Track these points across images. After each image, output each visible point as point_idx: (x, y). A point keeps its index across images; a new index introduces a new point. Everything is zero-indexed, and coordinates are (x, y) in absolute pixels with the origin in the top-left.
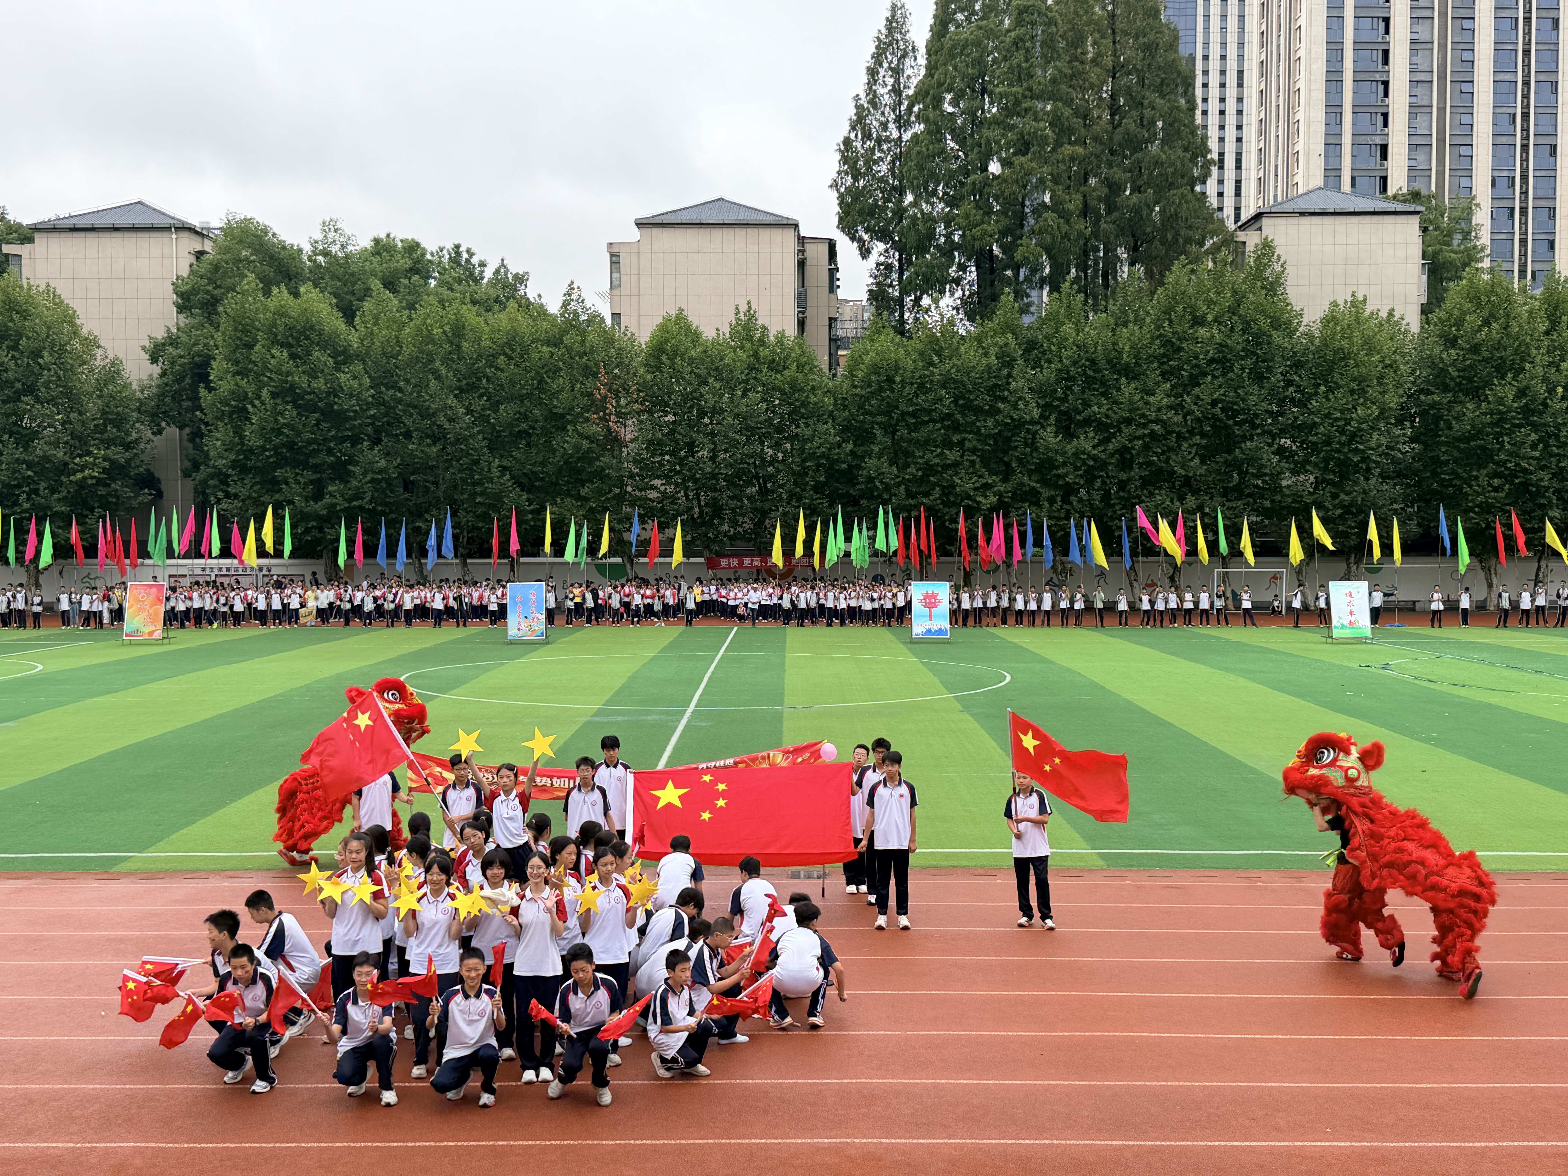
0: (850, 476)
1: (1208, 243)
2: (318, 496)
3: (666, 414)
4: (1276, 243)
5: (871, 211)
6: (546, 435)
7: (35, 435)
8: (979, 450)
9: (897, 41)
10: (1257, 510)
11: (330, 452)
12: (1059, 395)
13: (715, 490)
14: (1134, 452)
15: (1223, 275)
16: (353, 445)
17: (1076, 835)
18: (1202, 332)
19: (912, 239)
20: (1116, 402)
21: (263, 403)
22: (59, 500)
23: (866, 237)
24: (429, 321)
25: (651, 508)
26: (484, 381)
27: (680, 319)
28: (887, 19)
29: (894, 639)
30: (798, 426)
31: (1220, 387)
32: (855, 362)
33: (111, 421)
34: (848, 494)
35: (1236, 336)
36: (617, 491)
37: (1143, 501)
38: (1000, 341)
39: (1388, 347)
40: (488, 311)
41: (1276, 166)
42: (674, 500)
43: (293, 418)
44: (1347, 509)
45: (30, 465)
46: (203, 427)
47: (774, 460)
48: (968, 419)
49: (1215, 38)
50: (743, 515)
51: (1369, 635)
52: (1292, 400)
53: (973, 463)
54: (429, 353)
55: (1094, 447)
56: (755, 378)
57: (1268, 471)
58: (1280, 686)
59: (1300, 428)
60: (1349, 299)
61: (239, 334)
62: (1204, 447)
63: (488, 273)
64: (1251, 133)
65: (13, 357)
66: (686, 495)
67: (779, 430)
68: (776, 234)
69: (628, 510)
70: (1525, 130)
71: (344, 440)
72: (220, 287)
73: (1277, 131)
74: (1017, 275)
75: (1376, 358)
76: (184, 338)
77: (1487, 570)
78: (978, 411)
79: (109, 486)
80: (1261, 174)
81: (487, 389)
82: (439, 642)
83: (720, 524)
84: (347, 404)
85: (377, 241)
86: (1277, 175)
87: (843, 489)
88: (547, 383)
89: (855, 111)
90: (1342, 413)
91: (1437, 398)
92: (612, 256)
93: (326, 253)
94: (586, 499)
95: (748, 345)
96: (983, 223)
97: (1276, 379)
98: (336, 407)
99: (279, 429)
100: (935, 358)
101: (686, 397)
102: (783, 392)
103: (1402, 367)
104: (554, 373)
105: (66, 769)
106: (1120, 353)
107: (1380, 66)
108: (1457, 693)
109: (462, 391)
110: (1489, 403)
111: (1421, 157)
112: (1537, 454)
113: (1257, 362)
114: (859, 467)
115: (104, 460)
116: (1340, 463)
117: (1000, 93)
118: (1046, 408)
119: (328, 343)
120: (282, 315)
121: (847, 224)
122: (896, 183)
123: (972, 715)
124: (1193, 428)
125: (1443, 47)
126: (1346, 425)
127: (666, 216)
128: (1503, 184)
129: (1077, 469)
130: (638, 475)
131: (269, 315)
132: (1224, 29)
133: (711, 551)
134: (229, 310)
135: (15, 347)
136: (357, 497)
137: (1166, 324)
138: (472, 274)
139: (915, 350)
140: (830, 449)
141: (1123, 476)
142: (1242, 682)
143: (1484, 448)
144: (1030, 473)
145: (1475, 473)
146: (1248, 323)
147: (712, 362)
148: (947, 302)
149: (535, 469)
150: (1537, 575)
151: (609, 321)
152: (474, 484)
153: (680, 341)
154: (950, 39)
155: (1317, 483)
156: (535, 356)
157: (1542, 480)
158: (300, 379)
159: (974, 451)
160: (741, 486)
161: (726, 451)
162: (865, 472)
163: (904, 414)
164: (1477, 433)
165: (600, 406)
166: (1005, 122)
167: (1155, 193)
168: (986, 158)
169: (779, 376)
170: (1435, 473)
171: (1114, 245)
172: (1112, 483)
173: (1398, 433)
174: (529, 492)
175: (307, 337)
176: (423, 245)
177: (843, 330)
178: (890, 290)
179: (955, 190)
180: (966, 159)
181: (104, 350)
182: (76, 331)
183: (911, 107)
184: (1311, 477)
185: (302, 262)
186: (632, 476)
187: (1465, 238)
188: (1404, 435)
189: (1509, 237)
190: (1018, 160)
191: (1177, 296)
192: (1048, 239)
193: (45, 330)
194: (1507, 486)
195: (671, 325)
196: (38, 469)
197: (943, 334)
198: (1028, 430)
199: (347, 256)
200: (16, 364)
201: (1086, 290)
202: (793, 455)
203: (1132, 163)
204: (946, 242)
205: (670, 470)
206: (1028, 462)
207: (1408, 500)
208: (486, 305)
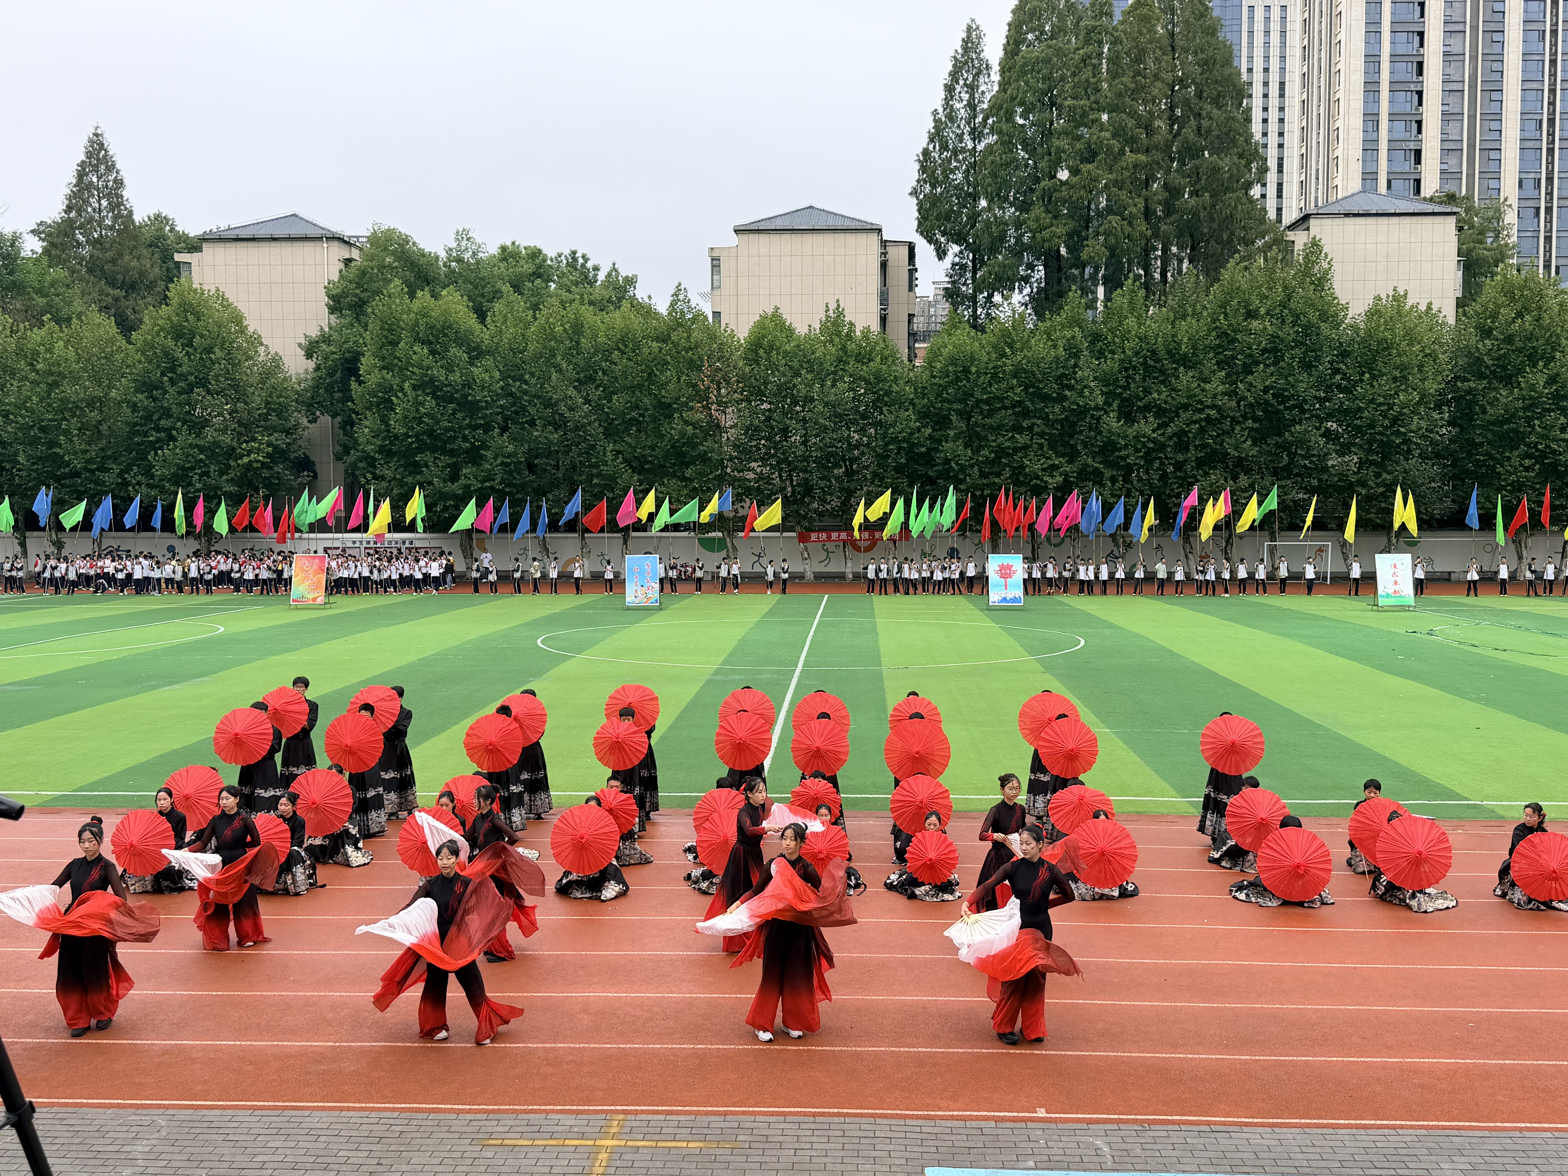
0: (928, 459)
1: (1259, 243)
2: (454, 477)
3: (762, 402)
4: (1323, 242)
5: (947, 216)
6: (655, 422)
7: (206, 423)
8: (1047, 434)
9: (972, 59)
10: (1305, 488)
11: (465, 439)
12: (1121, 383)
13: (806, 471)
14: (1191, 435)
15: (1274, 272)
16: (485, 432)
17: (1165, 785)
18: (1255, 324)
19: (986, 241)
20: (1174, 390)
21: (405, 395)
22: (228, 481)
23: (942, 240)
24: (552, 320)
25: (749, 488)
26: (600, 373)
27: (776, 317)
28: (963, 40)
29: (972, 607)
30: (881, 413)
31: (1272, 374)
32: (933, 355)
33: (274, 410)
34: (924, 475)
35: (1287, 328)
36: (717, 472)
37: (1198, 481)
38: (1068, 334)
39: (1428, 337)
40: (602, 310)
41: (1317, 170)
42: (768, 480)
43: (432, 409)
45: (201, 449)
46: (354, 416)
47: (858, 445)
48: (1038, 406)
49: (1258, 52)
50: (831, 494)
51: (1412, 603)
52: (1339, 386)
53: (1041, 446)
54: (552, 350)
55: (1154, 431)
56: (842, 369)
57: (1315, 452)
58: (1337, 651)
59: (1346, 412)
60: (1391, 293)
61: (385, 333)
62: (1256, 430)
63: (601, 276)
64: (1292, 139)
65: (187, 353)
66: (780, 476)
67: (864, 417)
68: (862, 238)
70: (1551, 134)
71: (477, 427)
72: (366, 290)
73: (1318, 138)
74: (1083, 273)
75: (1417, 348)
76: (336, 336)
77: (1518, 545)
78: (1046, 398)
79: (271, 468)
80: (1303, 178)
81: (602, 381)
82: (564, 607)
83: (811, 503)
84: (479, 395)
85: (504, 249)
86: (1317, 179)
87: (921, 470)
88: (656, 375)
89: (933, 124)
90: (1384, 397)
91: (1472, 385)
92: (713, 260)
93: (459, 260)
94: (691, 480)
95: (837, 340)
96: (1052, 225)
97: (1324, 367)
98: (470, 398)
99: (420, 418)
100: (1007, 350)
101: (780, 387)
102: (868, 382)
103: (1440, 356)
104: (662, 366)
106: (1179, 344)
107: (1415, 77)
108: (1500, 657)
109: (581, 383)
110: (1521, 389)
111: (1452, 161)
113: (1306, 351)
114: (936, 450)
115: (268, 445)
116: (1382, 444)
117: (1069, 106)
118: (1110, 395)
119: (463, 340)
120: (425, 316)
121: (925, 229)
122: (971, 190)
123: (1054, 675)
124: (1246, 413)
125: (1474, 58)
126: (1389, 409)
127: (761, 223)
128: (1529, 185)
129: (1138, 451)
130: (736, 458)
131: (412, 315)
132: (1267, 44)
133: (802, 526)
134: (376, 311)
135: (190, 344)
136: (489, 478)
137: (1222, 318)
138: (586, 277)
139: (989, 343)
140: (911, 434)
141: (1180, 457)
142: (1299, 646)
143: (1516, 431)
144: (1094, 455)
145: (1507, 454)
146: (1298, 317)
147: (805, 356)
148: (1017, 298)
149: (645, 453)
151: (710, 319)
152: (591, 467)
153: (776, 336)
154: (1023, 58)
155: (1361, 464)
156: (646, 350)
158: (439, 373)
159: (1042, 435)
160: (829, 468)
161: (816, 436)
162: (942, 455)
163: (978, 401)
164: (1511, 418)
165: (702, 396)
166: (1072, 132)
167: (1211, 197)
168: (1055, 165)
169: (865, 368)
170: (1470, 454)
171: (1172, 244)
172: (1170, 464)
173: (1437, 417)
174: (640, 473)
175: (445, 335)
176: (544, 252)
177: (919, 324)
178: (964, 288)
179: (1025, 196)
180: (1035, 167)
181: (267, 347)
182: (243, 330)
183: (985, 120)
184: (1355, 458)
185: (439, 268)
186: (731, 459)
187: (1497, 237)
188: (1442, 419)
189: (1535, 234)
190: (1085, 168)
191: (1232, 292)
192: (1112, 240)
193: (216, 329)
194: (1538, 466)
195: (767, 322)
196: (209, 454)
197: (1014, 329)
198: (1092, 416)
199: (478, 263)
200: (190, 359)
201: (1147, 286)
202: (876, 440)
203: (1190, 169)
204: (1016, 244)
205: (766, 454)
206: (1092, 445)
207: (1444, 479)
208: (600, 306)
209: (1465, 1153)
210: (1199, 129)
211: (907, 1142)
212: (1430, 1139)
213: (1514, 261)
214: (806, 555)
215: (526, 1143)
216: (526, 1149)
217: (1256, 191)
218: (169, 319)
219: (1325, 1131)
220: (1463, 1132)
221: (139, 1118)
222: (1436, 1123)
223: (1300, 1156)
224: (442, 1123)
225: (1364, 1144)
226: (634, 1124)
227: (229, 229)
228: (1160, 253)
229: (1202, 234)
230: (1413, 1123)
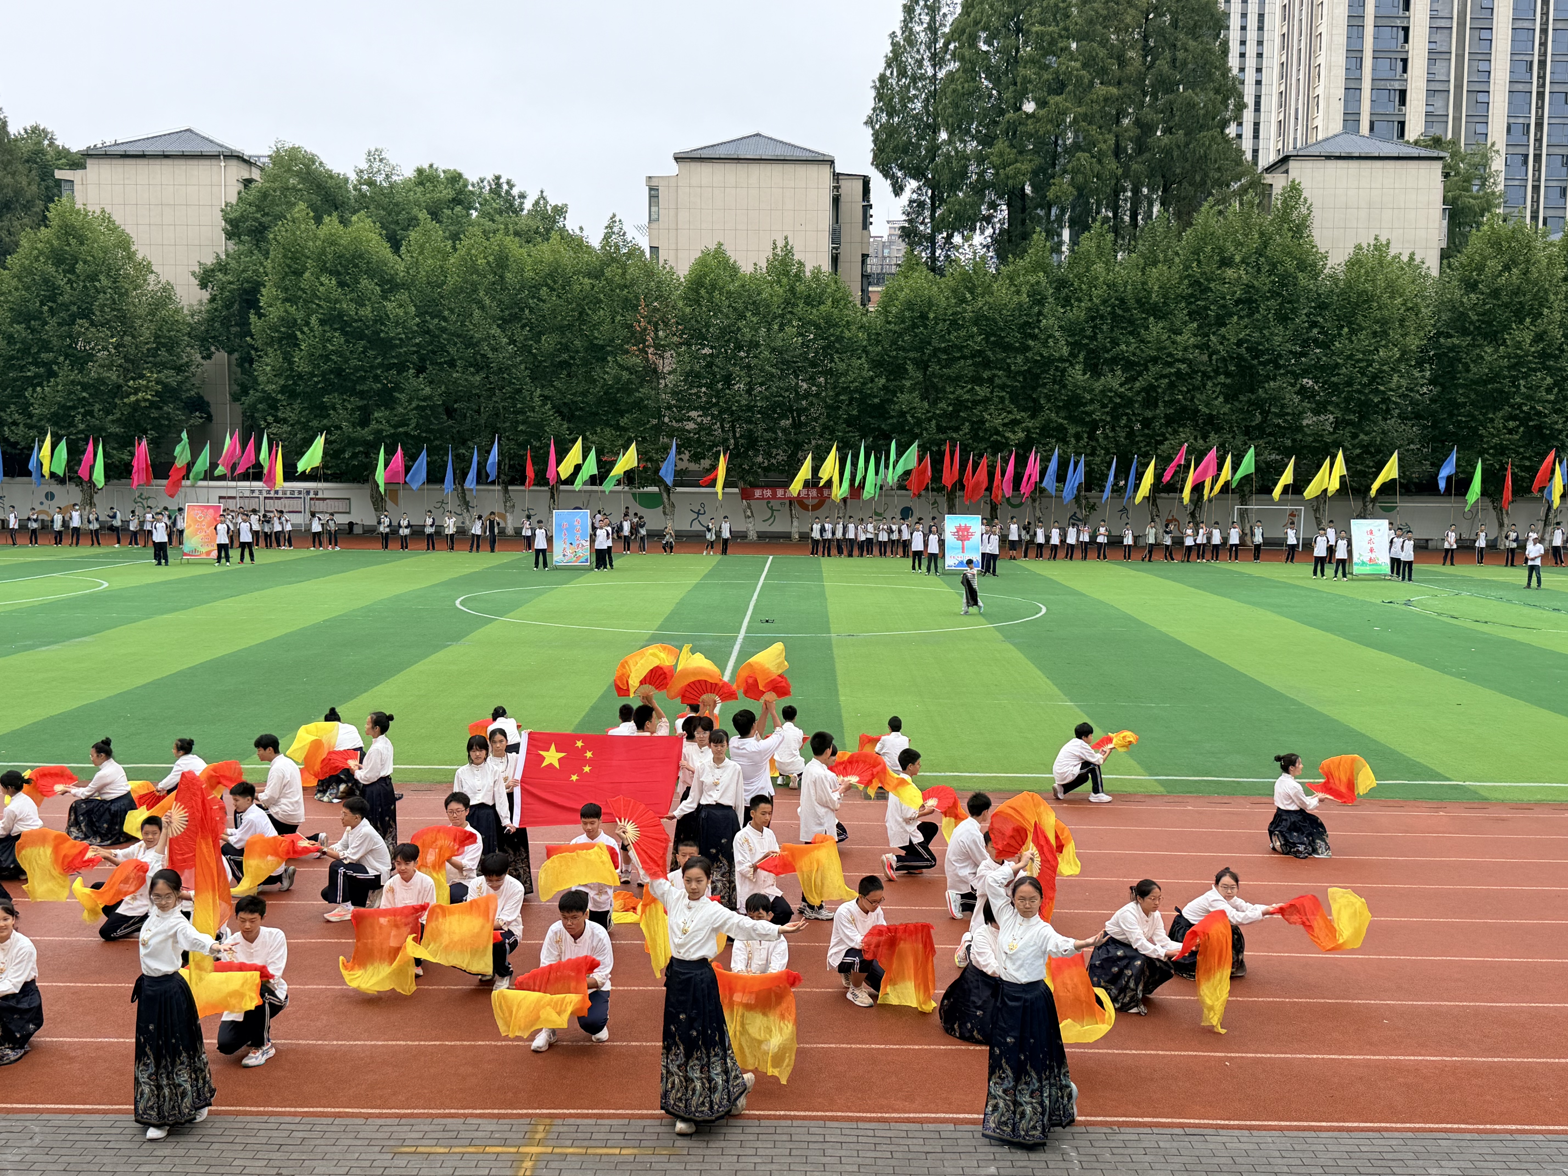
0: (881, 411)
1: (1235, 186)
2: (364, 422)
3: (703, 346)
4: (1302, 186)
5: (905, 149)
6: (586, 365)
7: (89, 357)
8: (1008, 386)
10: (1278, 449)
11: (376, 378)
12: (1088, 333)
13: (749, 421)
14: (1160, 390)
15: (1250, 217)
16: (399, 373)
18: (1230, 273)
19: (945, 177)
20: (1142, 341)
21: (312, 330)
22: (113, 421)
23: (899, 174)
24: (473, 251)
25: (688, 439)
26: (527, 311)
27: (719, 253)
30: (832, 361)
31: (1246, 327)
32: (889, 299)
33: (164, 345)
34: (879, 429)
35: (1263, 278)
36: (655, 421)
37: (1166, 439)
38: (1032, 279)
39: (1410, 290)
40: (528, 242)
41: (1297, 110)
42: (709, 431)
43: (341, 346)
44: (1366, 449)
45: (85, 387)
46: (253, 352)
47: (807, 395)
48: (999, 356)
50: (777, 447)
52: (1315, 341)
53: (1002, 400)
54: (474, 284)
55: (1121, 385)
56: (791, 312)
57: (1289, 410)
58: (1310, 621)
59: (1323, 368)
60: (1372, 242)
61: (288, 261)
62: (1228, 386)
63: (528, 205)
64: (1272, 76)
65: (69, 280)
66: (722, 427)
67: (813, 365)
68: (813, 169)
69: (666, 440)
70: (1542, 77)
71: (389, 367)
72: (267, 214)
73: (1298, 74)
74: (1049, 213)
75: (1398, 301)
76: (233, 264)
77: (1499, 511)
78: (1008, 348)
79: (161, 408)
80: (1281, 117)
81: (530, 320)
82: (485, 566)
83: (756, 456)
84: (392, 332)
85: (420, 171)
86: (1297, 119)
87: (874, 423)
88: (587, 315)
89: (891, 48)
90: (1364, 353)
91: (1456, 341)
92: (651, 189)
93: (371, 183)
94: (625, 429)
95: (785, 280)
96: (1016, 161)
97: (1301, 320)
98: (382, 335)
99: (327, 356)
100: (968, 295)
101: (723, 331)
102: (817, 326)
103: (1423, 310)
104: (595, 305)
105: (149, 684)
106: (1149, 293)
107: (1401, 11)
108: (1481, 629)
109: (505, 321)
110: (1507, 346)
111: (1439, 103)
112: (1552, 397)
113: (1281, 304)
114: (891, 401)
115: (157, 383)
116: (1362, 404)
117: (1037, 32)
118: (1075, 346)
119: (375, 271)
120: (333, 243)
121: (881, 161)
122: (931, 121)
123: (1014, 644)
124: (1218, 367)
126: (1367, 366)
127: (705, 151)
128: (1517, 131)
129: (1104, 406)
130: (675, 406)
131: (319, 243)
133: (745, 482)
134: (279, 238)
135: (72, 270)
136: (404, 423)
137: (1194, 265)
138: (511, 205)
139: (948, 287)
140: (864, 384)
141: (1149, 414)
143: (1501, 392)
144: (1058, 409)
145: (1490, 416)
146: (1274, 266)
147: (750, 296)
148: (978, 239)
149: (575, 399)
150: (1547, 515)
151: (648, 255)
152: (516, 413)
153: (719, 275)
155: (1337, 424)
156: (577, 287)
157: (1556, 423)
158: (347, 307)
159: (1003, 387)
160: (775, 419)
161: (761, 384)
162: (897, 407)
163: (936, 350)
164: (1495, 377)
165: (638, 339)
166: (1039, 61)
167: (1186, 135)
168: (1020, 97)
169: (814, 311)
170: (1451, 415)
171: (1143, 186)
172: (1137, 421)
173: (1417, 375)
174: (569, 421)
175: (356, 266)
176: (465, 176)
177: (873, 265)
178: (922, 228)
179: (988, 129)
180: (1000, 98)
181: (158, 276)
182: (130, 256)
183: (946, 45)
184: (1331, 417)
185: (348, 191)
186: (669, 408)
187: (1483, 184)
188: (1423, 377)
189: (1523, 183)
190: (1053, 100)
191: (1206, 237)
192: (1080, 179)
193: (101, 255)
194: (1522, 429)
195: (709, 259)
196: (93, 391)
197: (975, 272)
198: (1057, 367)
199: (392, 186)
200: (72, 288)
201: (1116, 230)
202: (826, 389)
203: (1164, 104)
204: (977, 181)
205: (707, 403)
206: (1056, 398)
207: (1424, 440)
208: (527, 236)
209: (1453, 1157)
210: (1174, 60)
211: (859, 1147)
212: (1417, 1142)
213: (1500, 211)
214: (749, 513)
215: (442, 1150)
216: (442, 1157)
217: (1231, 130)
218: (48, 242)
219: (1306, 1134)
220: (1451, 1135)
221: (9, 1123)
222: (1423, 1125)
223: (1280, 1161)
224: (349, 1128)
225: (1348, 1148)
226: (561, 1129)
227: (116, 144)
228: (1129, 194)
229: (1174, 175)
230: (1399, 1125)
